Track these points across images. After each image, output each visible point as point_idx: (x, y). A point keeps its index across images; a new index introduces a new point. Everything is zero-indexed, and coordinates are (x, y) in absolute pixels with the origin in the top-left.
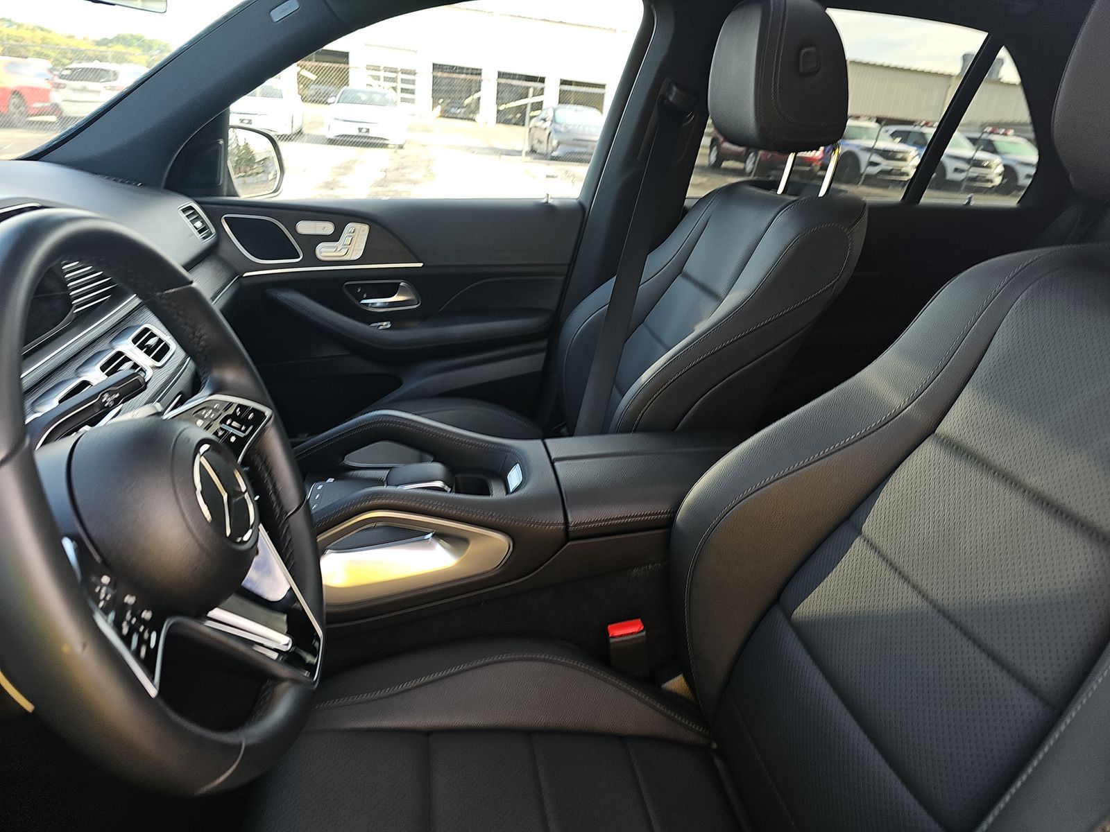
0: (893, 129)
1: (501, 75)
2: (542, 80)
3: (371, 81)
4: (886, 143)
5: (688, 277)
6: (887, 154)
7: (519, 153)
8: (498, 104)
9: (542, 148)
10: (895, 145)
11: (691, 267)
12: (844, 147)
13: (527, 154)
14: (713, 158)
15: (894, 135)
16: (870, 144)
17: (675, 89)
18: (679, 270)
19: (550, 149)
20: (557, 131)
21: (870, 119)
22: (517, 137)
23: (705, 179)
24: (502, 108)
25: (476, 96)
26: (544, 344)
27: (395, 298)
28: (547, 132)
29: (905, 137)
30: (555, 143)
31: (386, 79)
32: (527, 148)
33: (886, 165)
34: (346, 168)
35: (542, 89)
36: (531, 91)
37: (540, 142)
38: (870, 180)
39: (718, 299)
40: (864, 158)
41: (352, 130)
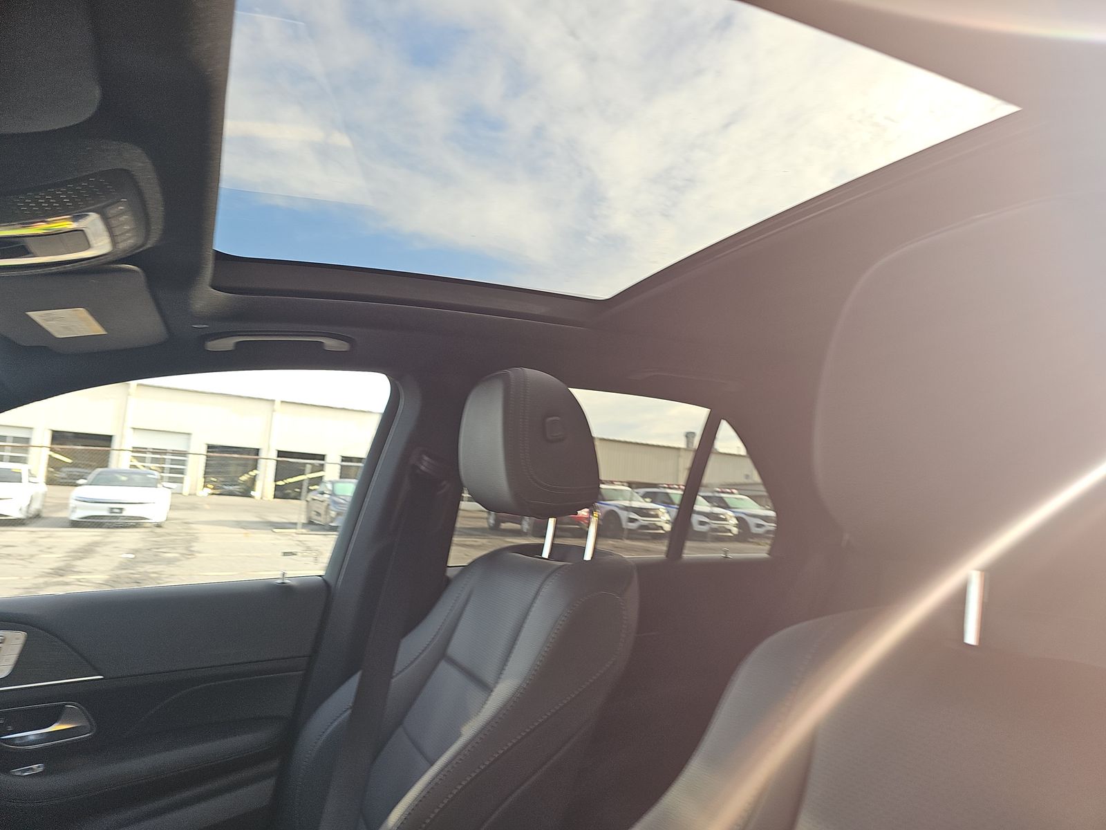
0: (643, 491)
1: (281, 454)
2: (322, 457)
3: (135, 463)
4: (639, 503)
5: (452, 662)
6: (642, 512)
7: (293, 525)
8: (275, 481)
9: (321, 520)
10: (647, 504)
11: (456, 649)
12: (604, 507)
13: (304, 526)
14: (492, 521)
15: (644, 496)
16: (627, 503)
17: (426, 458)
18: (441, 654)
19: (329, 520)
20: (335, 503)
21: (622, 483)
22: (294, 510)
23: (484, 541)
24: (280, 483)
25: (252, 473)
26: (274, 765)
27: (56, 727)
28: (325, 504)
29: (654, 497)
30: (333, 514)
31: (154, 460)
32: (303, 519)
33: (643, 521)
34: (87, 551)
35: (322, 465)
36: (309, 467)
37: (319, 514)
38: (632, 535)
39: (487, 689)
40: (624, 515)
41: (102, 510)
